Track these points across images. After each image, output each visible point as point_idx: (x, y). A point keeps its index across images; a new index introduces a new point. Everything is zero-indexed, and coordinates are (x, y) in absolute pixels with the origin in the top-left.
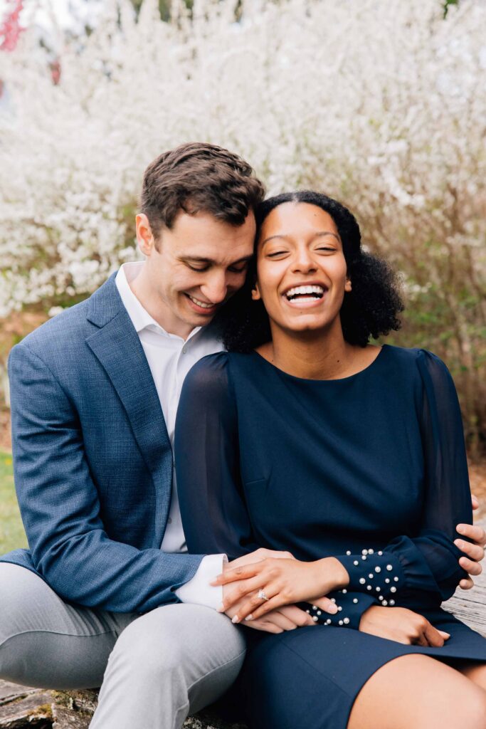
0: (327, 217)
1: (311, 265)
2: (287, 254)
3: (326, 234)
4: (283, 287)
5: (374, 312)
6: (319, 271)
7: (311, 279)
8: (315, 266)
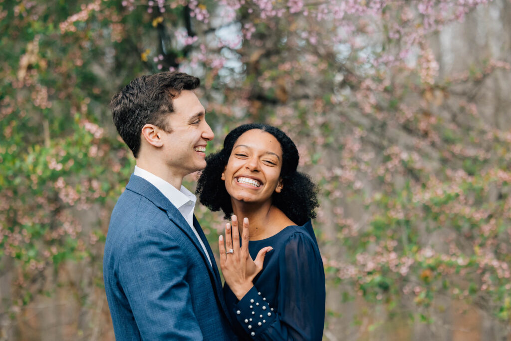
0: (278, 145)
1: (256, 168)
2: (247, 158)
3: (272, 154)
4: (237, 174)
5: (294, 209)
6: (260, 172)
7: (253, 175)
8: (259, 169)
